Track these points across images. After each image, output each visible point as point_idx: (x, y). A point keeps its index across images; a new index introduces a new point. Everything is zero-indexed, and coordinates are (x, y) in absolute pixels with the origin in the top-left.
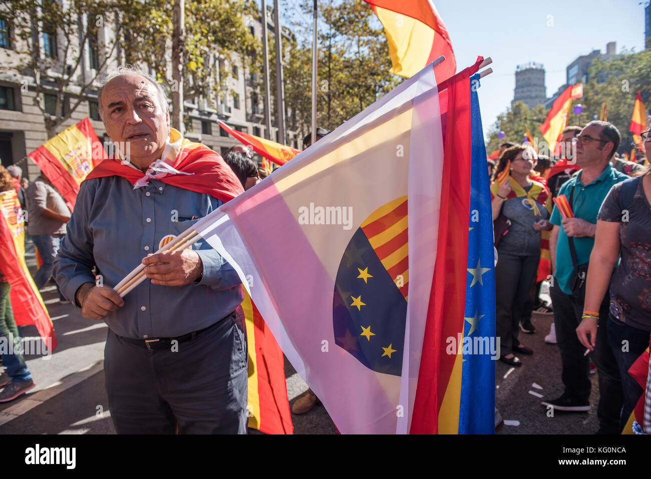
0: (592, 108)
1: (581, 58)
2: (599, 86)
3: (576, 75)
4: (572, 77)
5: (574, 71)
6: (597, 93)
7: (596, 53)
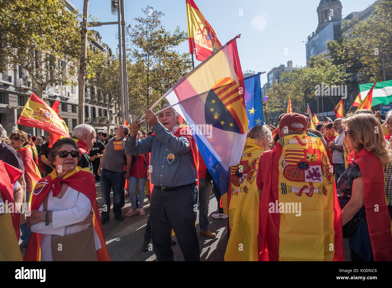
0: (282, 97)
1: (275, 69)
2: (285, 85)
3: (273, 78)
4: (271, 79)
5: (271, 76)
6: (284, 89)
7: (282, 66)
